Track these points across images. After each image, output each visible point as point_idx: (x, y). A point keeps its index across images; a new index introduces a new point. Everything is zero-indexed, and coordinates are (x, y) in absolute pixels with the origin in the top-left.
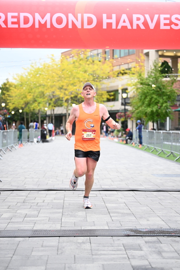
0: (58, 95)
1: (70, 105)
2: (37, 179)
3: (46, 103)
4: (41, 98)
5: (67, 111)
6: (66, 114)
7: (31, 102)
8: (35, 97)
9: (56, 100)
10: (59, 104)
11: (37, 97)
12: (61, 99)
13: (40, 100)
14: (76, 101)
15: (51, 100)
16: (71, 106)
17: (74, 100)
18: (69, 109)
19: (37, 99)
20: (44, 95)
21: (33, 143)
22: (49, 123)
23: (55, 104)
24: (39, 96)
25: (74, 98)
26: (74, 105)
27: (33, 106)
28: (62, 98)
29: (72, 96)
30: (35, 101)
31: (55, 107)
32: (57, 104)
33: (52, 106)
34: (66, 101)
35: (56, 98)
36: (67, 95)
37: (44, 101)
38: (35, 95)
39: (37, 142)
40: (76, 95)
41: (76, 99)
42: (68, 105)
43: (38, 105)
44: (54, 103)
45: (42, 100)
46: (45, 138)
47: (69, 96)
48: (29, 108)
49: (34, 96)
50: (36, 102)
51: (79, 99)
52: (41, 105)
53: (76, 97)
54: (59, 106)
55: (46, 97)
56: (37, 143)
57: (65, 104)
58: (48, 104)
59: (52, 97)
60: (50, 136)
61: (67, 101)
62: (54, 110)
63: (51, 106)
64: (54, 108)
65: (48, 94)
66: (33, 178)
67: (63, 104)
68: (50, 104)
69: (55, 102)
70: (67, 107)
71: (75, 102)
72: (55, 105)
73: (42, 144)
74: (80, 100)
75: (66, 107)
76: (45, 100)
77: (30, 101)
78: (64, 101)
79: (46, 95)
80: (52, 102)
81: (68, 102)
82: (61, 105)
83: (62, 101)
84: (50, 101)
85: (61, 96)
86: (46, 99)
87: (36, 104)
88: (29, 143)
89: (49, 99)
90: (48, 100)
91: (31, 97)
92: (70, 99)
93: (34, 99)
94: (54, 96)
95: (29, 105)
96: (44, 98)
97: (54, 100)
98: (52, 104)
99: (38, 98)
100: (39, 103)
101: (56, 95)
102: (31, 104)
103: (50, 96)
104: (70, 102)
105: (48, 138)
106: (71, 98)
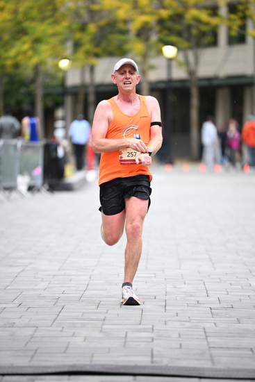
0: (110, 12)
1: (153, 53)
2: (29, 332)
3: (63, 42)
4: (43, 20)
5: (143, 73)
7: (6, 37)
8: (20, 17)
9: (101, 29)
10: (111, 49)
11: (27, 16)
12: (121, 26)
13: (41, 28)
14: (179, 34)
15: (83, 28)
16: (160, 52)
17: (170, 31)
18: (152, 67)
19: (27, 24)
20: (55, 10)
21: (14, 195)
22: (75, 118)
23: (97, 45)
24: (34, 13)
25: (169, 24)
26: (170, 51)
27: (12, 52)
28: (126, 22)
29: (165, 13)
30: (21, 32)
31: (97, 56)
32: (104, 44)
33: (88, 54)
34: (139, 34)
35: (103, 22)
36: (143, 13)
37: (54, 35)
38: (21, 9)
39: (30, 188)
40: (180, 10)
41: (178, 27)
42: (149, 48)
43: (34, 50)
44: (93, 40)
45: (50, 31)
47: (151, 13)
49: (15, 12)
50: (25, 38)
51: (189, 27)
52: (43, 48)
53: (178, 17)
55: (64, 16)
56: (28, 195)
57: (139, 47)
58: (69, 45)
59: (86, 16)
60: (80, 166)
61: (143, 33)
62: (92, 69)
63: (80, 55)
64: (94, 61)
65: (71, 5)
66: (13, 325)
67: (128, 47)
68: (77, 45)
69: (98, 40)
70: (145, 56)
71: (174, 38)
72: (98, 50)
73: (49, 201)
74: (194, 32)
75: (139, 59)
76: (59, 29)
77: (2, 31)
78: (132, 36)
79: (62, 10)
80: (86, 38)
81: (147, 39)
83: (125, 32)
84: (78, 35)
85: (121, 14)
86: (65, 24)
87: (24, 45)
89: (75, 26)
90: (69, 28)
91: (7, 15)
92: (157, 28)
93: (19, 23)
94: (92, 13)
96: (56, 22)
97: (92, 28)
98: (88, 46)
99: (33, 19)
100: (37, 41)
101: (99, 12)
102: (8, 45)
103: (77, 14)
104: (154, 38)
105: (71, 175)
106: (161, 22)
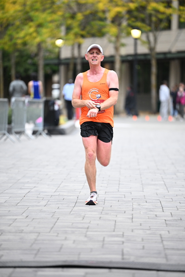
0: (93, 4)
1: (124, 34)
2: (33, 236)
3: (58, 27)
4: (44, 10)
5: (117, 49)
6: (112, 57)
7: (17, 23)
8: (28, 8)
9: (86, 17)
10: (94, 31)
11: (33, 8)
12: (100, 15)
13: (42, 17)
14: (143, 21)
15: (73, 17)
16: (129, 34)
17: (137, 18)
18: (123, 45)
19: (32, 14)
20: (53, 3)
21: (23, 137)
22: (67, 82)
23: (83, 29)
24: (38, 5)
25: (135, 13)
26: (136, 33)
27: (22, 34)
28: (104, 12)
29: (132, 6)
30: (28, 19)
31: (83, 36)
32: (88, 28)
33: (76, 35)
34: (113, 21)
35: (88, 12)
36: (117, 5)
37: (52, 21)
38: (28, 3)
39: (34, 133)
40: (144, 3)
41: (142, 16)
42: (121, 31)
43: (37, 32)
44: (80, 25)
45: (49, 19)
46: (57, 123)
47: (123, 6)
48: (11, 38)
49: (24, 5)
50: (31, 24)
51: (150, 15)
52: (44, 31)
53: (142, 9)
54: (93, 35)
55: (59, 7)
56: (33, 137)
57: (113, 30)
58: (63, 29)
59: (75, 8)
60: (70, 117)
61: (116, 20)
62: (79, 46)
63: (71, 36)
64: (81, 40)
66: (22, 231)
67: (105, 30)
68: (69, 29)
69: (84, 25)
70: (118, 37)
71: (139, 24)
72: (83, 33)
73: (48, 142)
74: (154, 19)
75: (113, 39)
76: (55, 17)
77: (14, 19)
78: (108, 22)
79: (58, 3)
80: (75, 24)
81: (120, 25)
82: (100, 34)
83: (103, 19)
84: (69, 22)
85: (101, 6)
86: (60, 13)
87: (30, 29)
88: (13, 137)
89: (67, 15)
90: (63, 16)
91: (18, 7)
92: (127, 16)
93: (27, 13)
94: (80, 5)
95: (10, 31)
96: (54, 12)
97: (80, 16)
98: (76, 30)
99: (37, 10)
100: (40, 26)
101: (85, 4)
102: (18, 29)
103: (69, 6)
104: (124, 24)
105: (64, 123)
106: (130, 12)
